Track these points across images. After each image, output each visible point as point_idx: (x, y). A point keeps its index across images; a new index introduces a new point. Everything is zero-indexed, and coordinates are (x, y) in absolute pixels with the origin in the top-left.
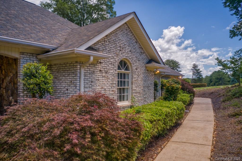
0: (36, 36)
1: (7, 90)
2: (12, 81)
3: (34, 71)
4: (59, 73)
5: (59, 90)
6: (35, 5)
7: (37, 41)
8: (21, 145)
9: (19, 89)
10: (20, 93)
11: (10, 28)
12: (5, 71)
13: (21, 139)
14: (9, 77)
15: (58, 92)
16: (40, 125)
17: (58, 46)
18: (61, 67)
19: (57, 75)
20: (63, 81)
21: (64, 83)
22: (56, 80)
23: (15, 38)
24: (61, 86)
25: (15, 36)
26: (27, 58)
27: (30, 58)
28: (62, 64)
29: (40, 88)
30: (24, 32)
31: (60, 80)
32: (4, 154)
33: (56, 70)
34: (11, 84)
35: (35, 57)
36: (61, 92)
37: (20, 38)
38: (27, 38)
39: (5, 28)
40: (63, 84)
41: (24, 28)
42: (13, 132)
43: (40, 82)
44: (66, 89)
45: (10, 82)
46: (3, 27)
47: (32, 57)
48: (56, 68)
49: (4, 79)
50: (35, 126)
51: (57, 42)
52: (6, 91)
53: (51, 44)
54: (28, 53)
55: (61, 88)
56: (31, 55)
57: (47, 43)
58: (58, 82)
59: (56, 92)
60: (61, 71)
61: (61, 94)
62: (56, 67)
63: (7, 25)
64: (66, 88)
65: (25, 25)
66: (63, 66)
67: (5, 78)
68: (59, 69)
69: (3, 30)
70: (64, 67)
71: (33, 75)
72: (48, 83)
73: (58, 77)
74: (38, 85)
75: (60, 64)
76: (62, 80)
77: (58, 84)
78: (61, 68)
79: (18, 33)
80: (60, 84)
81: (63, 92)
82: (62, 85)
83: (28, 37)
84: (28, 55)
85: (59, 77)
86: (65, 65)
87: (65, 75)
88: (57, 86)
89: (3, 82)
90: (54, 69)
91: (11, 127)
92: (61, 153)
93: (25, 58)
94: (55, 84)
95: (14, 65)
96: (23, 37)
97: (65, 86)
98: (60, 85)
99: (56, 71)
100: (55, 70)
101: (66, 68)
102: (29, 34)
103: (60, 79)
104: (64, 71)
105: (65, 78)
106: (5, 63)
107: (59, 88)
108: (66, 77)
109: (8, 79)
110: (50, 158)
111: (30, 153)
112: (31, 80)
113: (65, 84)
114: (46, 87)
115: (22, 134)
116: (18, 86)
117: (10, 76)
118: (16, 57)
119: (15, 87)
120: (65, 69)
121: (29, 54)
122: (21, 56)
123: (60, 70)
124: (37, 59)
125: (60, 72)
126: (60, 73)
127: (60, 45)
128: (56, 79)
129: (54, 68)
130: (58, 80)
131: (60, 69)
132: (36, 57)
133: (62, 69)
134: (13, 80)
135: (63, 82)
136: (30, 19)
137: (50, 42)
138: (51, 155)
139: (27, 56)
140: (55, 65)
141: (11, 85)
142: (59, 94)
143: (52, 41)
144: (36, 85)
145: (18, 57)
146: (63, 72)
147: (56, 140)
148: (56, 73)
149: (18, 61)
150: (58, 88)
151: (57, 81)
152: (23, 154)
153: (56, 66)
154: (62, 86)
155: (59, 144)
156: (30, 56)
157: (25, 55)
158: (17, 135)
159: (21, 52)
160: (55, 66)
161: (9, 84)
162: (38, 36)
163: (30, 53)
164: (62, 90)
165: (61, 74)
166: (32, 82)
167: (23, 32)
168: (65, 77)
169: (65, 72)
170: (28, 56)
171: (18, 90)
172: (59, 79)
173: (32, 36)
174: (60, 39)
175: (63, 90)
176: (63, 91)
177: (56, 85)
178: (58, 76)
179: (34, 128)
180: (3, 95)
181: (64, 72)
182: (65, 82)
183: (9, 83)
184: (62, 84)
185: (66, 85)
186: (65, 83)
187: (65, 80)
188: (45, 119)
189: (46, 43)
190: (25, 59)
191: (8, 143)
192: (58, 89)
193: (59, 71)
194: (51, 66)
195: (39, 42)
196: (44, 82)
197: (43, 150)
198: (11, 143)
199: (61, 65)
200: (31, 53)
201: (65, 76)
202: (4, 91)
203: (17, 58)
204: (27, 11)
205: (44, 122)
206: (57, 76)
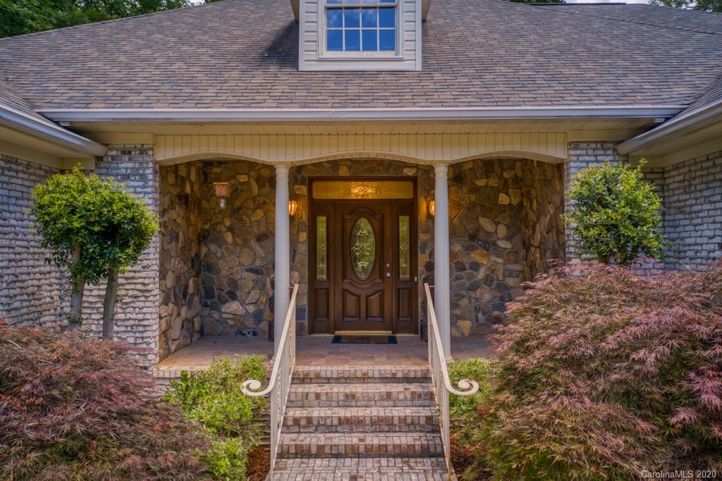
0: (614, 88)
1: (542, 252)
2: (552, 228)
3: (601, 188)
4: (690, 193)
5: (692, 248)
6: (624, 4)
7: (614, 102)
8: (547, 382)
9: (569, 246)
10: (571, 256)
11: (544, 82)
12: (537, 202)
13: (548, 364)
14: (546, 216)
15: (687, 254)
16: (601, 334)
17: (686, 102)
18: (695, 171)
19: (685, 201)
20: (706, 217)
21: (707, 223)
22: (682, 216)
23: (553, 105)
24: (699, 233)
25: (552, 99)
26: (587, 158)
27: (596, 156)
28: (702, 162)
29: (618, 238)
30: (579, 85)
31: (694, 215)
32: (508, 395)
33: (681, 185)
34: (550, 234)
35: (610, 152)
36: (699, 254)
37: (565, 102)
38: (587, 98)
39: (529, 86)
40: (705, 226)
41: (579, 76)
42: (528, 344)
43: (619, 217)
44: (715, 243)
45: (550, 231)
46: (526, 85)
47: (602, 152)
48: (681, 178)
49: (536, 223)
50: (585, 337)
51: (682, 92)
52: (540, 255)
53: (660, 101)
54: (590, 142)
55: (699, 240)
56: (599, 146)
57: (648, 101)
58: (687, 222)
59: (683, 254)
60: (696, 185)
61: (699, 261)
62: (679, 175)
63: (537, 76)
64: (715, 240)
65: (583, 66)
66: (702, 169)
67: (538, 219)
68: (689, 181)
69: (524, 92)
70: (707, 168)
71: (599, 202)
72: (643, 221)
73: (686, 206)
74: (611, 227)
75: (693, 161)
76: (701, 215)
77: (687, 228)
78: (698, 174)
79: (562, 92)
80: (695, 230)
81: (704, 254)
82: (702, 231)
83: (588, 95)
84: (590, 149)
85: (691, 206)
86: (710, 164)
87: (713, 196)
88: (684, 235)
89: (535, 230)
90: (674, 182)
91: (527, 330)
92: (665, 433)
93: (581, 158)
94: (677, 230)
95: (557, 182)
96: (573, 98)
97: (711, 233)
98: (694, 234)
99: (678, 188)
100: (675, 185)
101: (714, 174)
102: (594, 88)
103: (696, 212)
104: (707, 183)
105: (713, 207)
106: (538, 180)
107: (691, 241)
108: (715, 202)
109: (545, 221)
110: (623, 437)
111: (566, 406)
112: (595, 215)
113: (712, 226)
114: (638, 234)
115: (549, 351)
116: (566, 238)
117: (549, 212)
118: (559, 158)
119: (560, 242)
120: (711, 178)
121: (593, 146)
122: (572, 152)
123: (693, 182)
124: (617, 157)
125: (693, 188)
126: (692, 192)
127: (692, 101)
128: (681, 212)
129: (672, 179)
130: (687, 216)
131: (695, 178)
132: (615, 150)
133: (702, 176)
134: (556, 224)
135: (705, 220)
136: (600, 47)
137: (659, 97)
138: (629, 430)
139: (587, 151)
140: (676, 167)
141: (552, 237)
142: (693, 261)
143: (664, 93)
144: (608, 230)
145: (563, 157)
146: (704, 186)
147: (647, 385)
148: (682, 194)
149: (565, 167)
150: (688, 241)
151: (685, 219)
152: (549, 405)
153: (682, 171)
154: (701, 236)
155: (657, 401)
156: (596, 149)
157: (582, 149)
158: (538, 354)
159: (570, 142)
160: (677, 172)
161: (546, 236)
162: (619, 87)
163: (596, 142)
164: (702, 250)
165: (698, 194)
166: (594, 220)
167: (577, 85)
168: (711, 203)
169: (710, 185)
170: (590, 152)
171: (567, 250)
172: (691, 213)
173: (601, 91)
174: (697, 82)
175: (705, 247)
176: (706, 250)
177: (681, 232)
178: (687, 203)
179: (582, 340)
180: (535, 265)
181: (708, 188)
182: (711, 220)
183: (547, 233)
184: (701, 227)
185: (715, 230)
186: (714, 222)
187: (712, 213)
188: (616, 320)
189: (644, 101)
190: (581, 162)
191: (517, 369)
192: (689, 245)
193: (690, 185)
194: (663, 173)
195: (620, 104)
196: (630, 217)
197: (603, 409)
198: (522, 370)
199: (696, 163)
200: (599, 142)
201: (711, 199)
202: (538, 255)
203: (563, 160)
204: (594, 28)
205: (612, 328)
206: (683, 203)
